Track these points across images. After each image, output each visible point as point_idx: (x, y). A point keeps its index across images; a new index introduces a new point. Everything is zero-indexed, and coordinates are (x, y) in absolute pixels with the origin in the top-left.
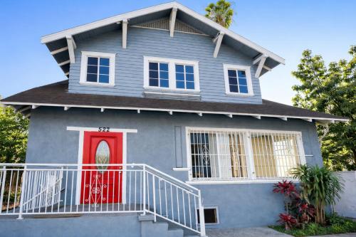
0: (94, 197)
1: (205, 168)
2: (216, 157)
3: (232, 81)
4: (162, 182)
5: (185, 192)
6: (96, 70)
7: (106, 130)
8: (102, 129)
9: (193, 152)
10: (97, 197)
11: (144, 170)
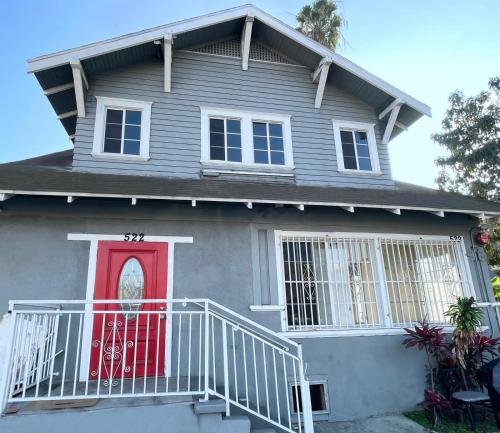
0: (109, 366)
1: (308, 307)
2: (327, 286)
3: (348, 150)
4: (238, 333)
5: (277, 351)
6: (120, 132)
7: (138, 238)
8: (131, 237)
9: (287, 278)
10: (115, 366)
11: (207, 312)
